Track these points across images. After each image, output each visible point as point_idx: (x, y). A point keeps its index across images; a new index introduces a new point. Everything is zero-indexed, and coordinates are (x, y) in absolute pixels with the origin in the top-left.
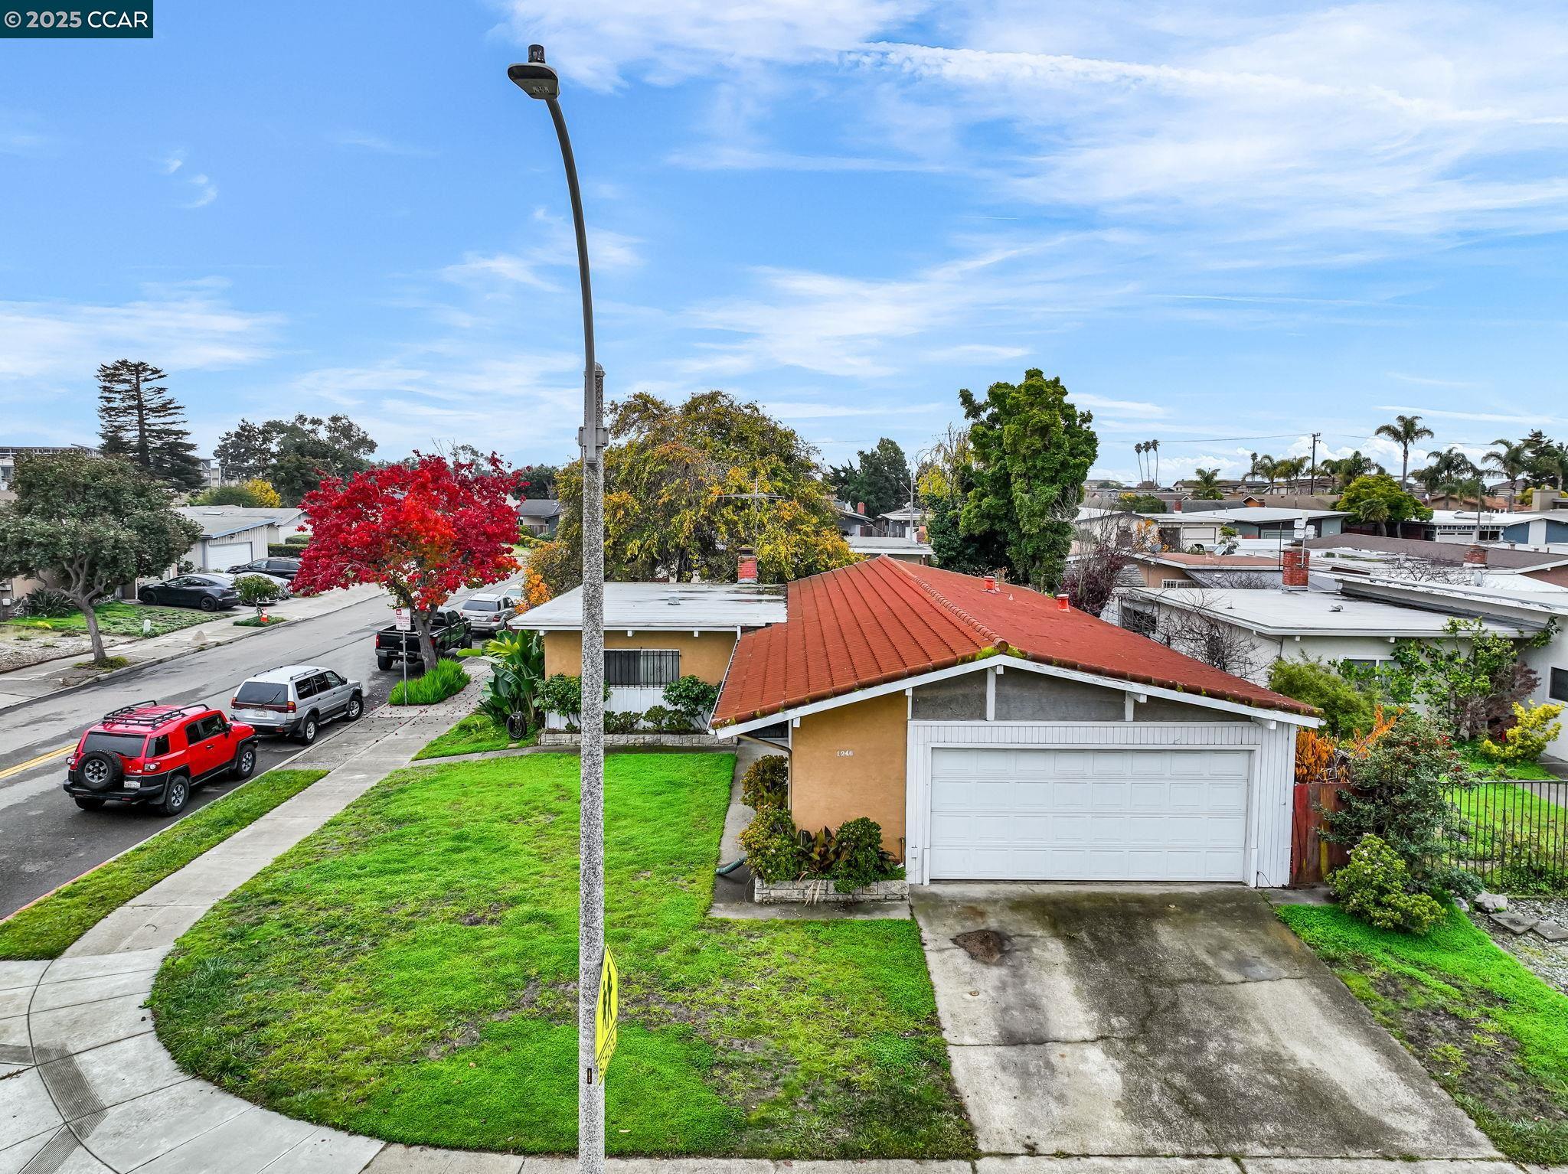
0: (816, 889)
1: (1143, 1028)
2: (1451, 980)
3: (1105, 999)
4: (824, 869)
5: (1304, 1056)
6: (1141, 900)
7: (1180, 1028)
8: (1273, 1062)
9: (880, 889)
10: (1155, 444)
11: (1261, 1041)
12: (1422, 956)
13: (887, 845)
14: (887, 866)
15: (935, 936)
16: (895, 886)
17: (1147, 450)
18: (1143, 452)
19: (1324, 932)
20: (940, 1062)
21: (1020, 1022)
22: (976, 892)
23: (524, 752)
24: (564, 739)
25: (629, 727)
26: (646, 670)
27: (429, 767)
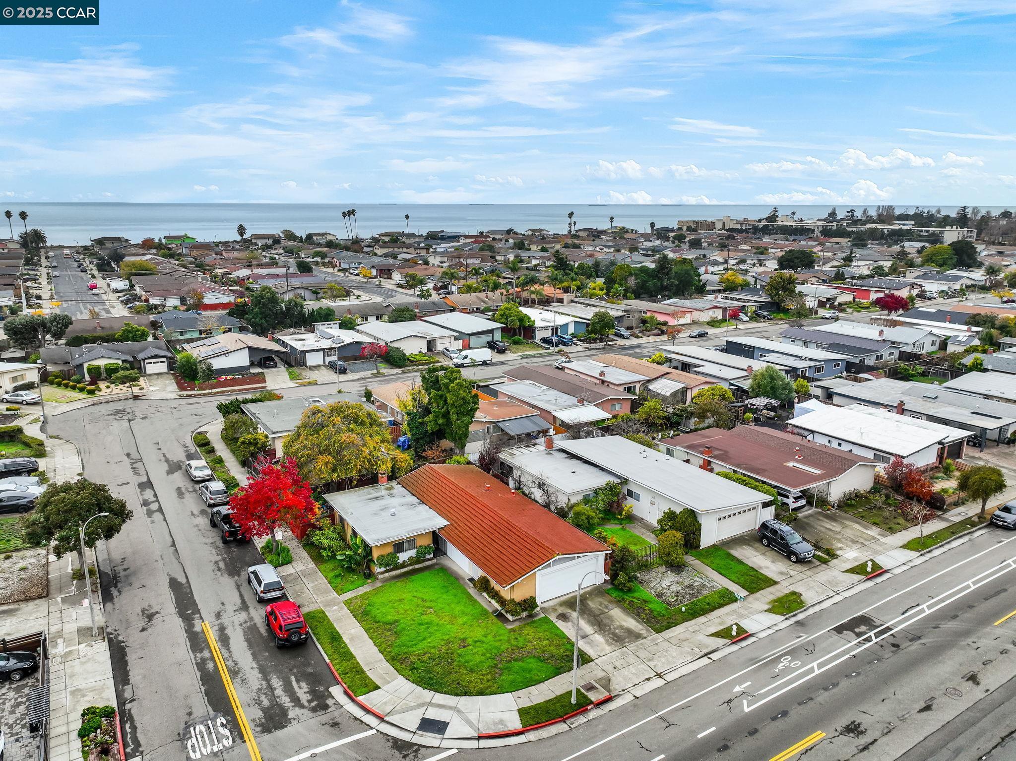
1: (600, 628)
2: (638, 599)
3: (591, 623)
4: (523, 610)
5: (625, 624)
6: (581, 595)
7: (605, 625)
8: (621, 627)
9: (536, 610)
10: (353, 211)
11: (618, 623)
12: (632, 595)
13: (534, 600)
14: (534, 604)
15: (553, 618)
17: (349, 216)
19: (615, 594)
21: (581, 635)
22: (551, 604)
23: (379, 584)
24: (386, 575)
25: (403, 565)
26: (406, 546)
27: (355, 598)
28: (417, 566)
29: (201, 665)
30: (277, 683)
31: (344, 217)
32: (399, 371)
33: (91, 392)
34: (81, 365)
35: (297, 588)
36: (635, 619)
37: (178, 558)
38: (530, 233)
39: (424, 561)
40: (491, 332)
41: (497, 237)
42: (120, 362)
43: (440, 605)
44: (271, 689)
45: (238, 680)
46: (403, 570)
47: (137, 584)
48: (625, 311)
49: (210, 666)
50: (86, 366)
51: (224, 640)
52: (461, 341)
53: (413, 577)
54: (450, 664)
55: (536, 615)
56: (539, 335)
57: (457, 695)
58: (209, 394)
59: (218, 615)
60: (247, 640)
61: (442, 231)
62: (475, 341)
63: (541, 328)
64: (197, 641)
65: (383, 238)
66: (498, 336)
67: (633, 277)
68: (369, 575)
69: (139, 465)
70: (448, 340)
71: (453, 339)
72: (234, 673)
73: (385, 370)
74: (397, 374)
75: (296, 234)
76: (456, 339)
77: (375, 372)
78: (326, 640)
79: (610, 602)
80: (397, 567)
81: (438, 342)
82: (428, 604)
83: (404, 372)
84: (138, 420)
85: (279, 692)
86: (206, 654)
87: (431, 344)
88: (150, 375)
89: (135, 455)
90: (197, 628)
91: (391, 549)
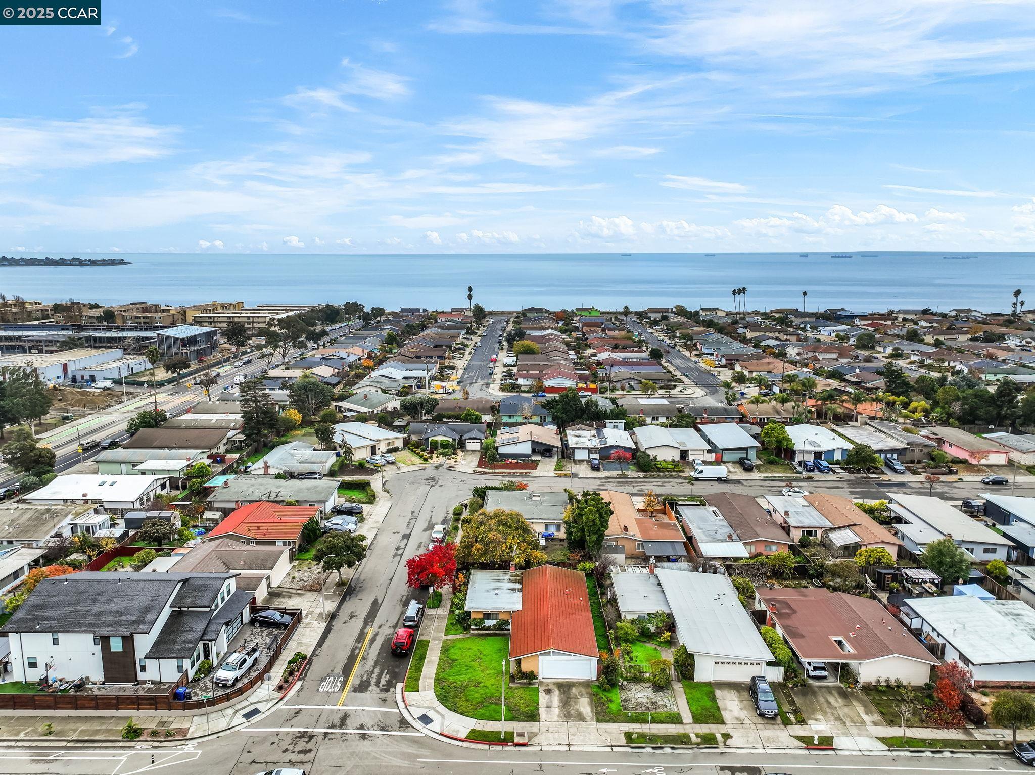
0: (525, 681)
1: (564, 706)
2: (608, 698)
3: (561, 701)
4: (526, 678)
5: (582, 709)
6: (573, 682)
7: (569, 706)
8: (577, 710)
9: (534, 681)
10: (744, 289)
11: (578, 707)
12: (606, 694)
13: (536, 674)
14: (535, 677)
15: (541, 689)
16: (537, 681)
17: (739, 294)
18: (737, 294)
19: (596, 689)
20: (538, 710)
21: (549, 705)
22: (549, 681)
23: (468, 636)
24: (476, 631)
25: (488, 628)
26: (492, 617)
27: (450, 640)
28: (497, 632)
29: (353, 650)
30: (377, 671)
31: (734, 294)
32: (641, 475)
33: (426, 460)
34: (428, 439)
35: (429, 624)
36: (592, 709)
37: (387, 588)
38: (954, 313)
39: (503, 630)
40: (746, 449)
41: (909, 317)
42: (450, 440)
43: (487, 659)
44: (373, 672)
45: (362, 663)
46: (488, 632)
47: (359, 597)
48: (908, 444)
49: (357, 652)
50: (430, 439)
51: (373, 640)
52: (713, 455)
53: (489, 638)
54: (461, 693)
55: (534, 684)
56: (798, 457)
57: (450, 710)
58: (493, 473)
59: (380, 627)
60: (382, 645)
61: (843, 310)
62: (727, 457)
63: (803, 452)
64: (361, 637)
65: (774, 314)
66: (752, 454)
67: (960, 402)
68: (467, 628)
69: (413, 521)
70: (701, 452)
71: (706, 451)
72: (364, 659)
73: (632, 473)
74: (639, 478)
75: (688, 309)
76: (709, 451)
77: (620, 473)
78: (417, 657)
79: (587, 693)
80: (484, 628)
81: (691, 452)
82: (481, 656)
83: (645, 477)
84: (437, 486)
85: (374, 676)
86: (360, 645)
87: (684, 454)
88: (468, 451)
89: (415, 514)
90: (366, 631)
91: (481, 616)
